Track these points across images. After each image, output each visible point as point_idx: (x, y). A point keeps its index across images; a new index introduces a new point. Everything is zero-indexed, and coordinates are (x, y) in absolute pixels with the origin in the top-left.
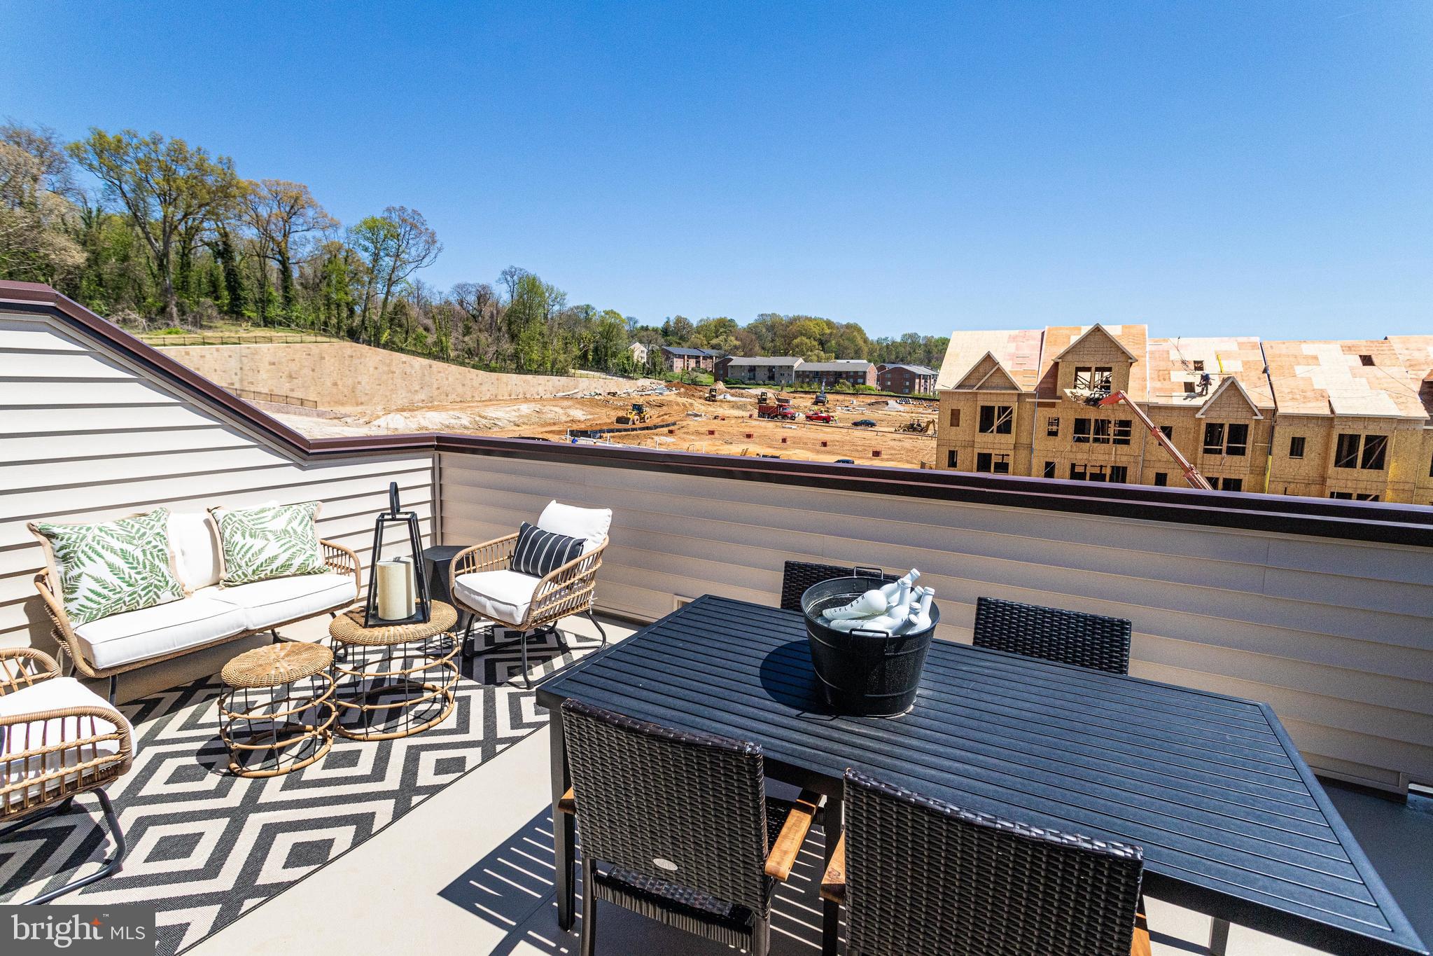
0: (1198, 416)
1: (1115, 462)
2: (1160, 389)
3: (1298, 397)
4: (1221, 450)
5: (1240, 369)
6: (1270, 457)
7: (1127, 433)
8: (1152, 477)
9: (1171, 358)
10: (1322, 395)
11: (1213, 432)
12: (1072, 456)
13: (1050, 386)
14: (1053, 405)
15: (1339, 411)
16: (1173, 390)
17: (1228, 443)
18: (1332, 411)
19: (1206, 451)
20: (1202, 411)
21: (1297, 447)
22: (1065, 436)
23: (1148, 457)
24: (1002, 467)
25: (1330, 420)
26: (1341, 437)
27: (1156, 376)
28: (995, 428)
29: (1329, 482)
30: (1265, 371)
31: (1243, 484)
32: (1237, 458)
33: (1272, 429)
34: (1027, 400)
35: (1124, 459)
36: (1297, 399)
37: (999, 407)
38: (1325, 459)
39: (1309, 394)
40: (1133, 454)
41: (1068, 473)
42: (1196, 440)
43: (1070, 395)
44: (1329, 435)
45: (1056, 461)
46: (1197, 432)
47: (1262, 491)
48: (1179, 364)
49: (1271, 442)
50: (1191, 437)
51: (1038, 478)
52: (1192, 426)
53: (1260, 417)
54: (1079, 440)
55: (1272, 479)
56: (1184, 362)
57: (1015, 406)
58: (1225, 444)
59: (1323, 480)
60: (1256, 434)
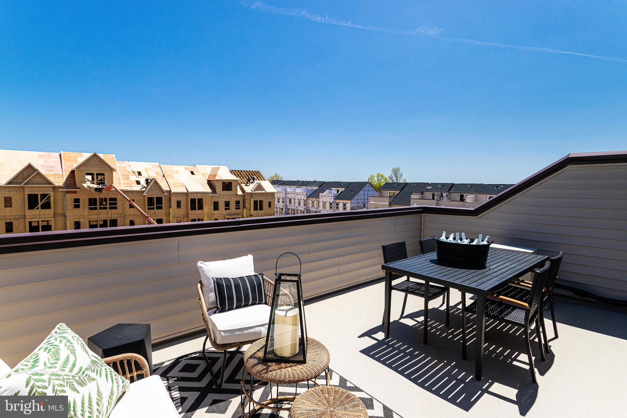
0: (144, 194)
1: (111, 217)
2: (127, 184)
3: (176, 186)
4: (154, 208)
5: (155, 175)
6: (171, 209)
7: (116, 204)
8: (128, 222)
9: (128, 170)
10: (183, 185)
11: (150, 200)
12: (89, 217)
13: (72, 182)
14: (75, 192)
15: (190, 191)
16: (132, 184)
17: (156, 205)
18: (187, 191)
19: (149, 209)
20: (145, 192)
21: (179, 204)
22: (84, 207)
23: (126, 213)
24: (48, 228)
25: (187, 194)
26: (191, 200)
27: (123, 178)
28: (39, 206)
29: (190, 216)
30: (164, 176)
31: (163, 220)
32: (160, 210)
33: (170, 198)
34: (60, 190)
35: (115, 216)
36: (176, 187)
37: (41, 194)
38: (187, 208)
39: (179, 185)
40: (119, 213)
41: (88, 226)
42: (145, 205)
43: (86, 187)
44: (187, 199)
45: (81, 220)
46: (145, 201)
47: (170, 222)
48: (132, 173)
49: (170, 203)
50: (142, 203)
51: (71, 230)
52: (142, 199)
53: (166, 194)
54: (91, 209)
55: (172, 217)
56: (133, 172)
57: (52, 194)
58: (155, 206)
59: (188, 215)
60: (165, 201)
